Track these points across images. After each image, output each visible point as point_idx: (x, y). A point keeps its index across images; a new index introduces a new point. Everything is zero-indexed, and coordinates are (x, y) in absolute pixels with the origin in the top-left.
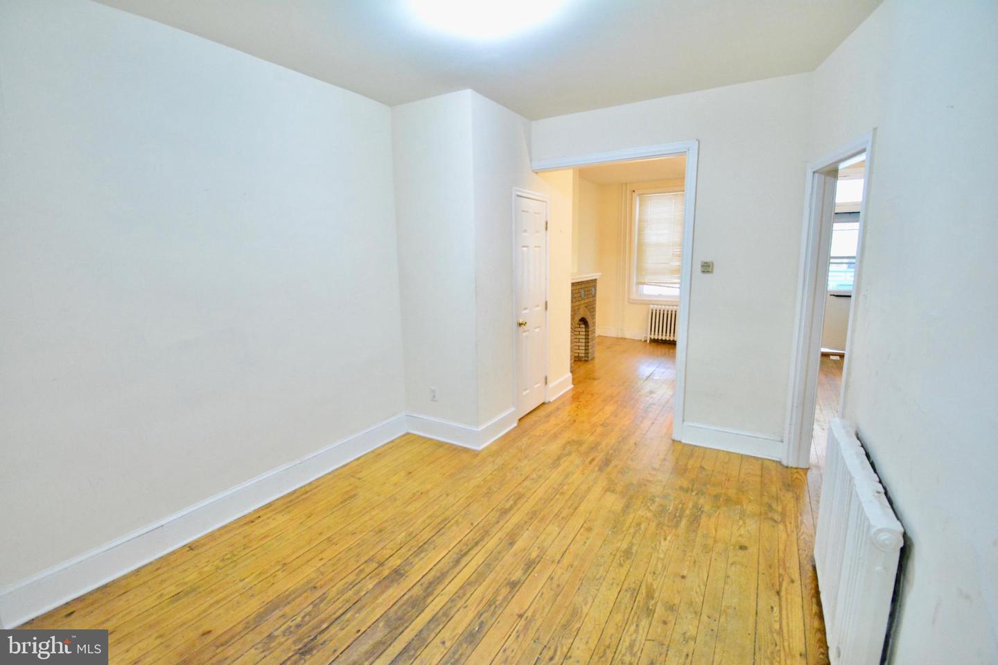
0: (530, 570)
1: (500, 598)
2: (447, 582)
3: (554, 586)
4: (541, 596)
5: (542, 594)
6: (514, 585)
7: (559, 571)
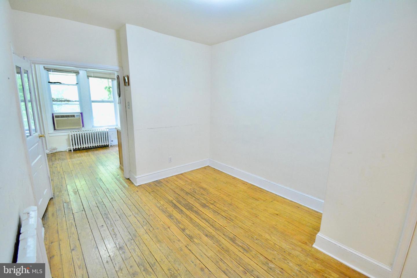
0: (188, 237)
1: (180, 225)
2: (195, 215)
3: (175, 240)
4: (173, 235)
5: (174, 236)
6: (183, 230)
7: (181, 245)
